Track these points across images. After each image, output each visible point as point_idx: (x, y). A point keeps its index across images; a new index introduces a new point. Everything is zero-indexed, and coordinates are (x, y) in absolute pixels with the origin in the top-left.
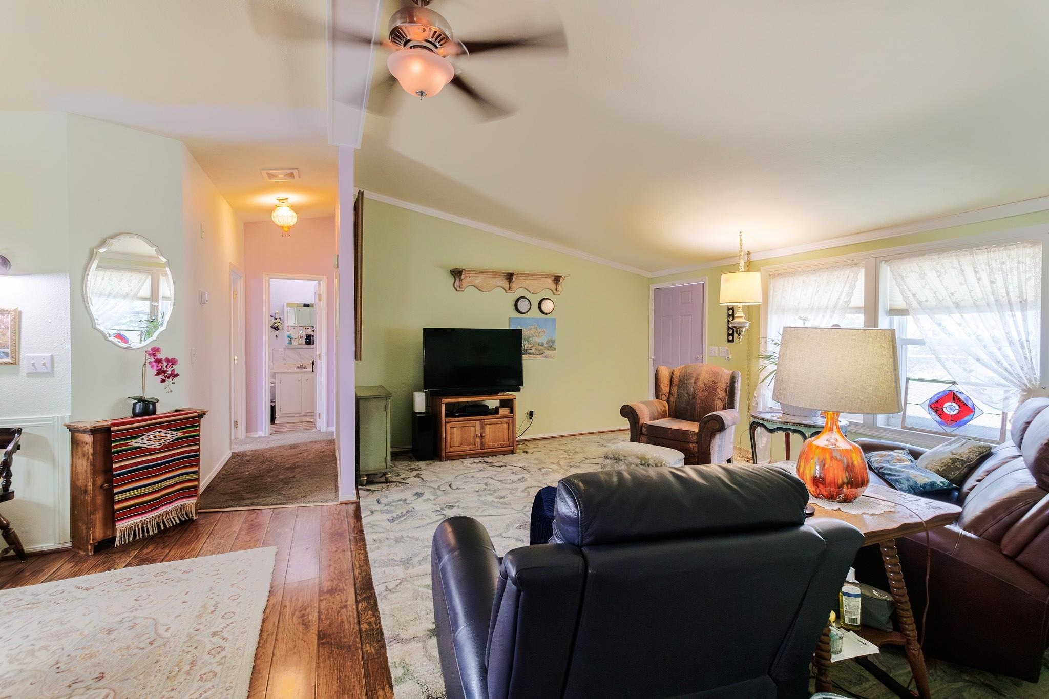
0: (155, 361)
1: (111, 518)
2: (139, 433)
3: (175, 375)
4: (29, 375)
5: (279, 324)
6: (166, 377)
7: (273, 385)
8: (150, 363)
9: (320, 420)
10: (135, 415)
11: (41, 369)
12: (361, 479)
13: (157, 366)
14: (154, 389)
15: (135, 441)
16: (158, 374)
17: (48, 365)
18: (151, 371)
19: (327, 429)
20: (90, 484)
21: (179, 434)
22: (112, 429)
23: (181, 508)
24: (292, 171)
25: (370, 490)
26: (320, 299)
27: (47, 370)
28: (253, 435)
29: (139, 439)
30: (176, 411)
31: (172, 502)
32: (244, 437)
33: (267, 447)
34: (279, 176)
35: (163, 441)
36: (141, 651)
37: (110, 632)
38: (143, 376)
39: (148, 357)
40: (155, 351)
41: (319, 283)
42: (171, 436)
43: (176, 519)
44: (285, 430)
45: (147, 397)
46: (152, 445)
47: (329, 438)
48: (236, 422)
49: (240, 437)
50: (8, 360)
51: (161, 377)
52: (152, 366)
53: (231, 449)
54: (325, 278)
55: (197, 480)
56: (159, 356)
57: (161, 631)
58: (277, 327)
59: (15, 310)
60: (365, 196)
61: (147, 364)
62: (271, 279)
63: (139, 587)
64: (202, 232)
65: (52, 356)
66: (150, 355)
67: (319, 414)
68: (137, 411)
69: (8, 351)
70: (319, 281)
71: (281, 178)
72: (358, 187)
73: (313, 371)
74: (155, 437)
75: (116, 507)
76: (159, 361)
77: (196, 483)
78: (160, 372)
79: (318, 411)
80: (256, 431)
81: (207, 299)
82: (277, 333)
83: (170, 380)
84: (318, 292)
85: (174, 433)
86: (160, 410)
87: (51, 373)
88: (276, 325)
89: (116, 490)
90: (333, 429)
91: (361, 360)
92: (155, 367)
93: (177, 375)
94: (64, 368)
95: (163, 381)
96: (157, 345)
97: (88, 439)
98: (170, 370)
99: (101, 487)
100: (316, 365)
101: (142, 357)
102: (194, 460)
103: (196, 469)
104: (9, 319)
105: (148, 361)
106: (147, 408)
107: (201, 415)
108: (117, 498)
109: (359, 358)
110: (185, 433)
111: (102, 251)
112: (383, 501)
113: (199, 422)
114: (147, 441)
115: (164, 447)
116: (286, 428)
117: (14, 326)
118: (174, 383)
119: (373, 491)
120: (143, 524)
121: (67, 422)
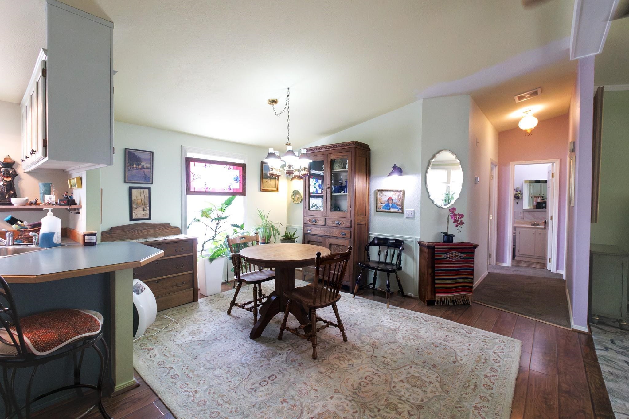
0: (453, 215)
1: (434, 291)
2: (446, 251)
3: (462, 223)
4: (407, 218)
5: (520, 195)
6: (458, 224)
7: (514, 234)
8: (451, 216)
9: (550, 263)
10: (444, 242)
11: (410, 216)
12: (592, 317)
13: (454, 218)
14: (452, 230)
15: (444, 255)
16: (454, 222)
17: (413, 214)
18: (451, 221)
19: (556, 271)
20: (426, 272)
21: (464, 256)
22: (435, 247)
23: (464, 296)
24: (536, 90)
25: (604, 330)
26: (553, 176)
27: (412, 217)
28: (500, 264)
29: (445, 255)
30: (462, 243)
31: (460, 292)
32: (495, 264)
33: (510, 274)
34: (526, 96)
35: (456, 258)
36: (450, 364)
37: (436, 346)
38: (448, 222)
39: (450, 213)
40: (453, 210)
41: (553, 165)
42: (460, 256)
43: (461, 301)
44: (522, 265)
45: (449, 233)
46: (451, 258)
47: (558, 278)
48: (490, 254)
49: (492, 264)
50: (400, 211)
51: (455, 224)
52: (452, 218)
53: (488, 270)
54: (558, 161)
55: (472, 283)
56: (455, 213)
57: (459, 358)
58: (518, 197)
59: (403, 190)
60: (605, 90)
61: (450, 216)
62: (515, 166)
63: (446, 330)
64: (477, 143)
65: (414, 210)
66: (451, 211)
67: (550, 259)
68: (445, 240)
69: (401, 207)
70: (553, 163)
71: (528, 97)
72: (597, 85)
73: (545, 228)
74: (453, 255)
75: (436, 286)
76: (455, 215)
77: (471, 285)
78: (455, 221)
79: (549, 257)
80: (503, 262)
81: (478, 181)
82: (517, 200)
83: (460, 226)
84: (551, 172)
85: (461, 254)
86: (455, 241)
87: (413, 218)
88: (517, 195)
89: (436, 278)
90: (563, 272)
91: (596, 222)
92: (453, 218)
93: (464, 223)
94: (418, 216)
95: (457, 226)
96: (455, 207)
97: (426, 250)
98: (460, 220)
99: (430, 274)
100: (548, 224)
101: (447, 212)
102: (470, 271)
103: (472, 277)
104: (401, 194)
105: (450, 215)
106: (448, 238)
107: (475, 247)
108: (436, 281)
109: (594, 221)
110: (467, 256)
111: (433, 160)
112: (618, 343)
113: (474, 251)
114: (449, 256)
115: (457, 261)
116: (524, 264)
117: (403, 197)
118: (462, 227)
119: (606, 332)
120: (446, 298)
121: (418, 241)
